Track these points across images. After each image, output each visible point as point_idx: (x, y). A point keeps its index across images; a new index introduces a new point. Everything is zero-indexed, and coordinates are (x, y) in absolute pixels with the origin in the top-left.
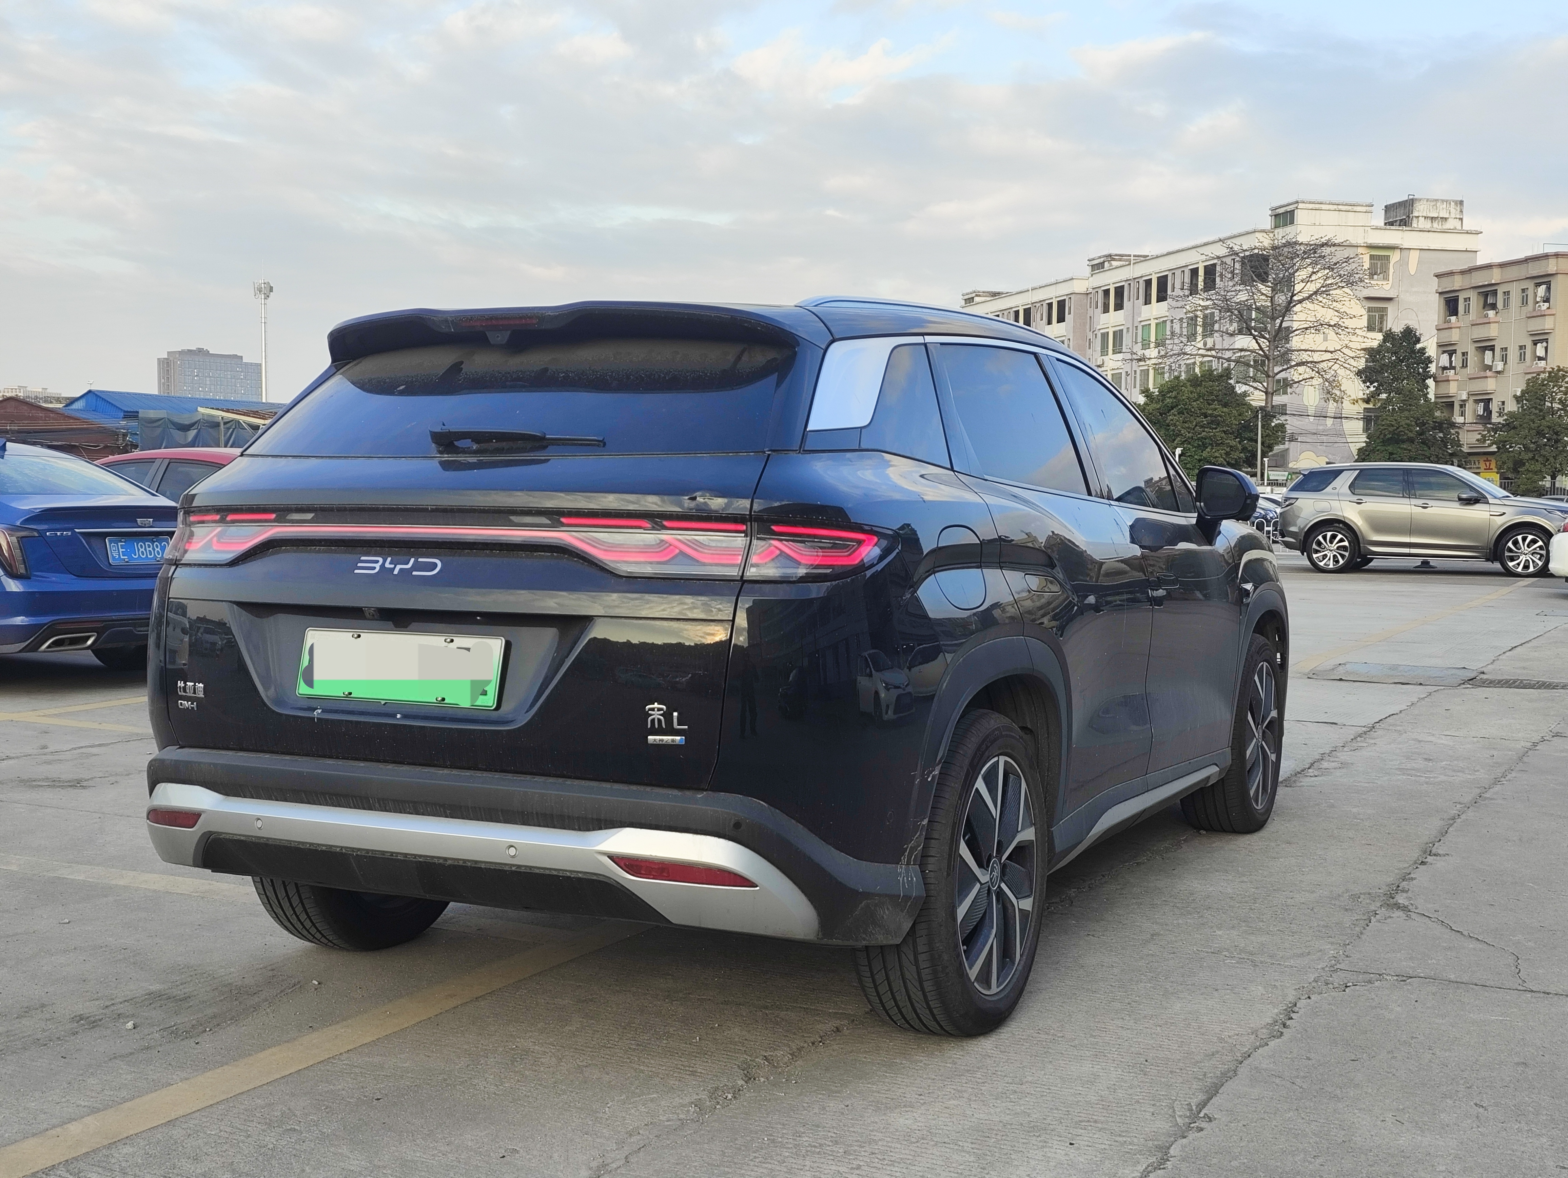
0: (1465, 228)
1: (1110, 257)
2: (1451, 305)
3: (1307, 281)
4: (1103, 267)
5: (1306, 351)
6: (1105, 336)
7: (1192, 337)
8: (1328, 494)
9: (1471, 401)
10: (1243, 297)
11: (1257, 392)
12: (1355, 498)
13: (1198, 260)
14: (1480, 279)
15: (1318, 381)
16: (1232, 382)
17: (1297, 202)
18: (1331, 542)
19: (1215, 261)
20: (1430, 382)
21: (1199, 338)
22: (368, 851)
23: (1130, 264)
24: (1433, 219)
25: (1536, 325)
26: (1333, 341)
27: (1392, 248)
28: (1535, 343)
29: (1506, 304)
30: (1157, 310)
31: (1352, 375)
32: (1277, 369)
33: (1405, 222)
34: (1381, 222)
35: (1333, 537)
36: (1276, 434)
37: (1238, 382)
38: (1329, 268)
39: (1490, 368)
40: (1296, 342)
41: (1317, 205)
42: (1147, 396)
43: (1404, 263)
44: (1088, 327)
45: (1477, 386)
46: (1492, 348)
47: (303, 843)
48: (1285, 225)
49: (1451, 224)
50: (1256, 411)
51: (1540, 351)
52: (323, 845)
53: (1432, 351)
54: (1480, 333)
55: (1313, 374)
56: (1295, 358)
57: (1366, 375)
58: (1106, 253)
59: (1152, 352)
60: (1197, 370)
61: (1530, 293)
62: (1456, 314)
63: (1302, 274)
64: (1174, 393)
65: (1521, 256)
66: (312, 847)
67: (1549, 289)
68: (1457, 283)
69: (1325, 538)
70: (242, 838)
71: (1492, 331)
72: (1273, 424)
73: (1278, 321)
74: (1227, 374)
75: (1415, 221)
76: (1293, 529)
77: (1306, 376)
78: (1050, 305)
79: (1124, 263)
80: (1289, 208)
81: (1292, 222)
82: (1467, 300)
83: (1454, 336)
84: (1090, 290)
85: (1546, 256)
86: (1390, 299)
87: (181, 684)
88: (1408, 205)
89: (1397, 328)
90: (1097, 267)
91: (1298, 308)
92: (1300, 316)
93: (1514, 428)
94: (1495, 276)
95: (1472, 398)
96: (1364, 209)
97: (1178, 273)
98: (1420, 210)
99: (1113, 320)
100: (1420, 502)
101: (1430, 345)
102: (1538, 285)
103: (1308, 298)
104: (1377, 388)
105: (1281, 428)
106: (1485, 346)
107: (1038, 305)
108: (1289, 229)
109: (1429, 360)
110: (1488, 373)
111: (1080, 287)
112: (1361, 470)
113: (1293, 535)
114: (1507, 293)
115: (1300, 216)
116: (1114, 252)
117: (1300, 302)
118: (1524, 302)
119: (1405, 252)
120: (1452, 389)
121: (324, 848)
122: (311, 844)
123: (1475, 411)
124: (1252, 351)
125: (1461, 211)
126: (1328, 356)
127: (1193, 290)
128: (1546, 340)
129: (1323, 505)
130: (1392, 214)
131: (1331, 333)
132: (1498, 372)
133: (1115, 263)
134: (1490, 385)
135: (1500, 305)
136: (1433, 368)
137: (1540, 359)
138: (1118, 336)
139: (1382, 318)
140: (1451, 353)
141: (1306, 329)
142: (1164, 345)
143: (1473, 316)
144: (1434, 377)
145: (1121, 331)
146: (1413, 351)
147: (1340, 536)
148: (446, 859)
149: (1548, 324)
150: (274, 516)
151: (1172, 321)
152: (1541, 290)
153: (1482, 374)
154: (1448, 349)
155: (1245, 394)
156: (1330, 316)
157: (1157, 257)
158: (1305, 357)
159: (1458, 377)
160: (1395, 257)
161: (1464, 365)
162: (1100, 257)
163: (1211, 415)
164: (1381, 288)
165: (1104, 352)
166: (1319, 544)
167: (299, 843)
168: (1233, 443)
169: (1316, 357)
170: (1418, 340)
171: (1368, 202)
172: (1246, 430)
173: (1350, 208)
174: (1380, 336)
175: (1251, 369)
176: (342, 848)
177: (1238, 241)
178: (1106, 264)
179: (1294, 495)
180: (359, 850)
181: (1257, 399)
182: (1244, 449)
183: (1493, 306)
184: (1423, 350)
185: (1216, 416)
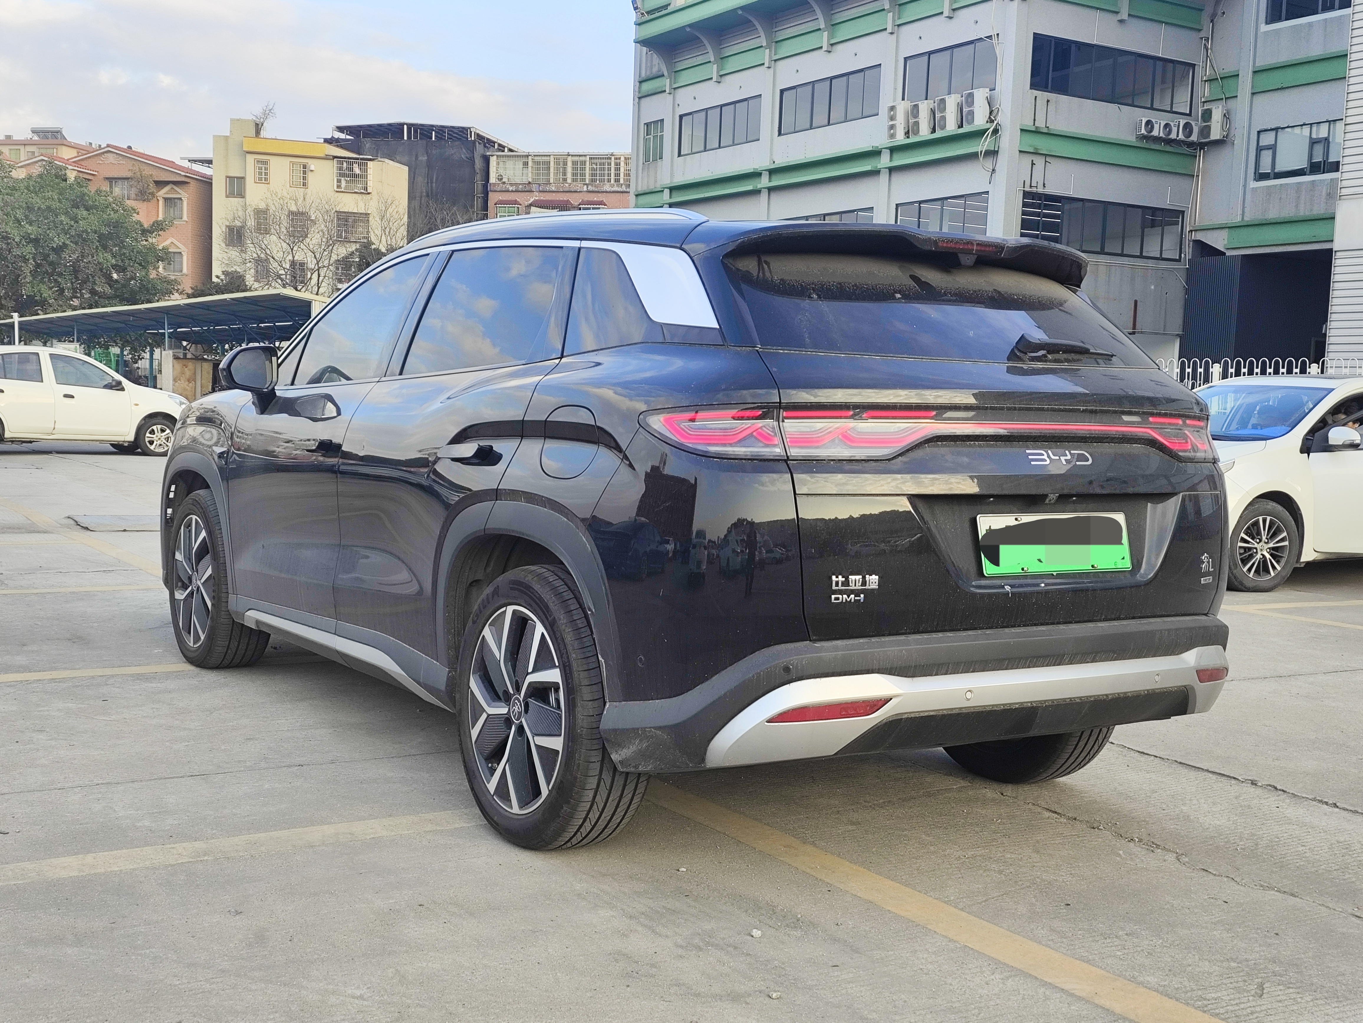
22: (1052, 701)
47: (996, 705)
52: (1017, 704)
66: (1006, 707)
70: (932, 713)
87: (834, 578)
121: (1017, 706)
122: (1004, 705)
148: (1107, 695)
150: (934, 413)
167: (993, 706)
176: (1031, 702)
180: (1045, 701)
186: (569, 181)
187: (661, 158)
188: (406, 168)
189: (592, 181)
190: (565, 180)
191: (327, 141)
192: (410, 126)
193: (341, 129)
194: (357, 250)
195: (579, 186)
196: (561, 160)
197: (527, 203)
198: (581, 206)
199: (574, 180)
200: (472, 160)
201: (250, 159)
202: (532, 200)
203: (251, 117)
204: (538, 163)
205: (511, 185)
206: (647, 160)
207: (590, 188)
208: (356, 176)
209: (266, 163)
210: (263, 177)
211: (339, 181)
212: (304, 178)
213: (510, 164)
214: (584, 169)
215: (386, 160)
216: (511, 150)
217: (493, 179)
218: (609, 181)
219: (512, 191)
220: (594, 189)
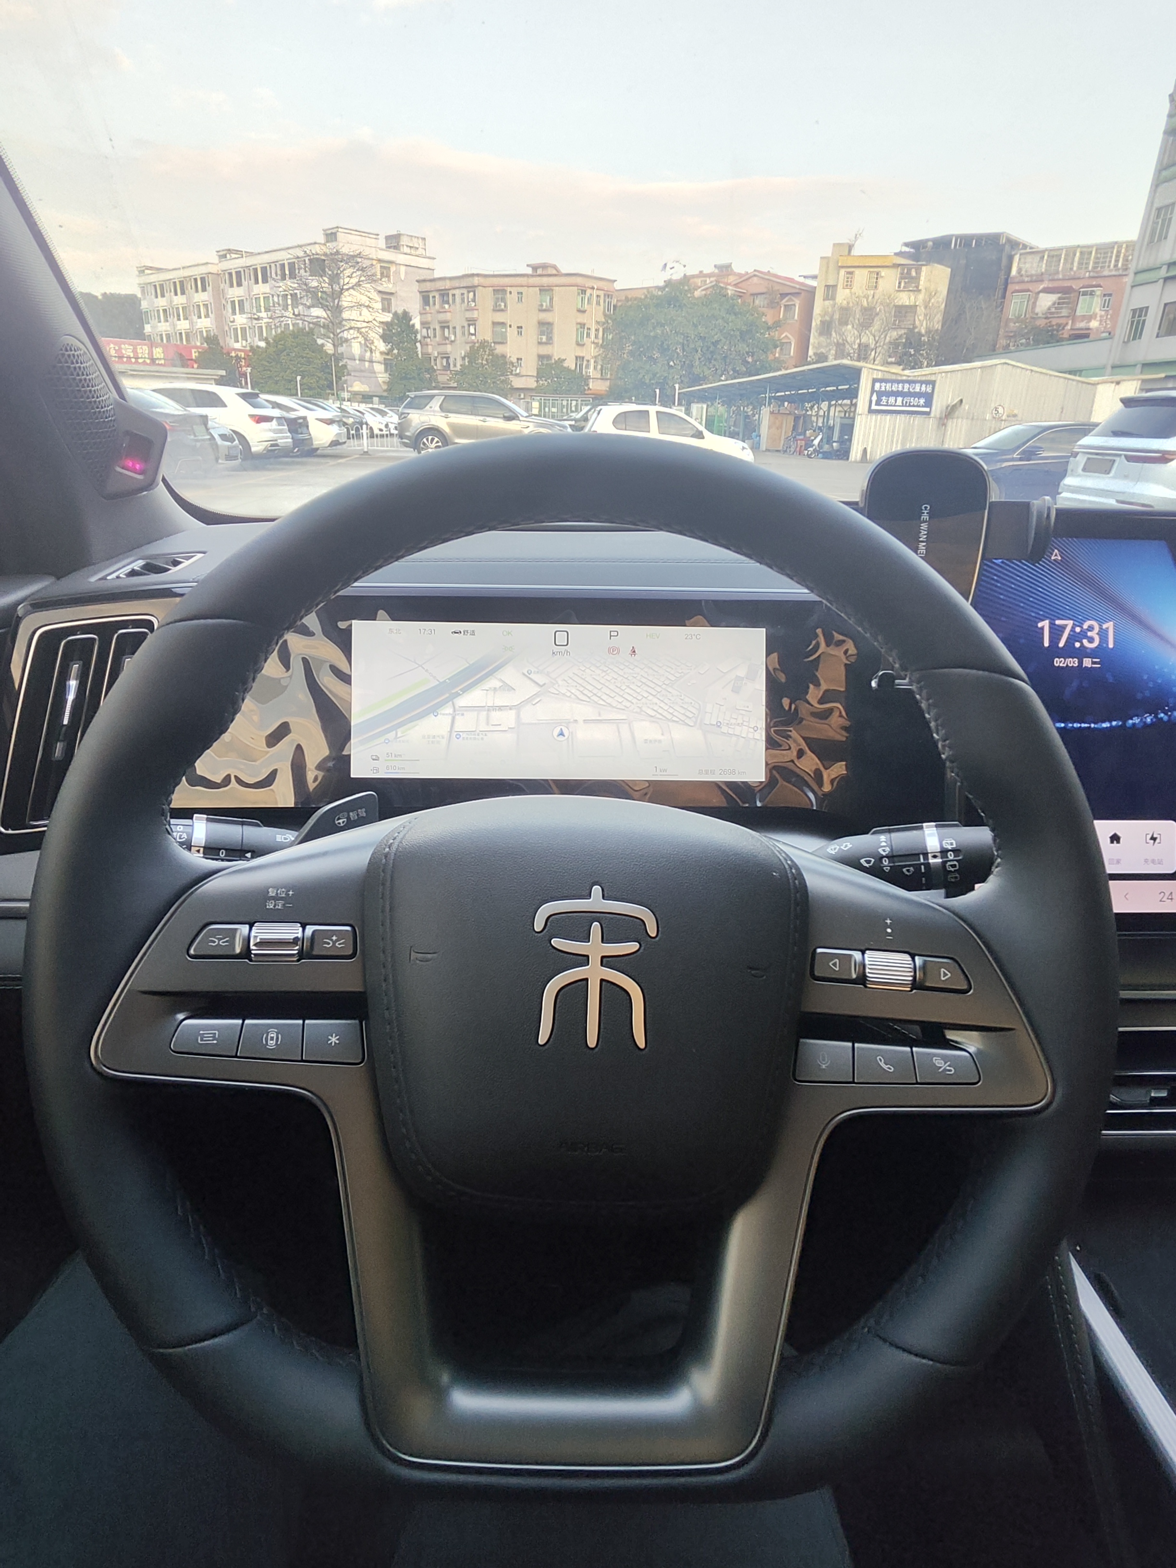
0: (427, 255)
1: (230, 251)
2: (426, 299)
3: (350, 277)
4: (226, 257)
5: (353, 320)
6: (233, 302)
7: (285, 308)
8: (427, 411)
9: (439, 357)
10: (315, 284)
11: (328, 344)
12: (443, 414)
13: (284, 257)
14: (440, 285)
15: (361, 339)
16: (315, 337)
17: (337, 227)
18: (431, 443)
19: (294, 260)
20: (418, 345)
21: (290, 307)
23: (242, 257)
24: (411, 247)
25: (469, 315)
26: (366, 315)
27: (391, 262)
28: (469, 325)
29: (454, 300)
30: (261, 289)
31: (378, 337)
32: (338, 331)
33: (396, 248)
34: (384, 247)
35: (432, 440)
36: (342, 371)
37: (318, 338)
38: (361, 270)
39: (447, 338)
40: (346, 315)
41: (349, 231)
42: (267, 343)
43: (397, 273)
44: (222, 296)
45: (442, 349)
46: (448, 327)
48: (332, 241)
49: (420, 251)
50: (331, 355)
51: (472, 331)
53: (418, 326)
54: (442, 317)
55: (358, 335)
56: (347, 325)
57: (385, 338)
58: (227, 248)
59: (263, 314)
60: (291, 328)
61: (465, 296)
62: (429, 305)
63: (348, 272)
64: (282, 342)
65: (460, 274)
67: (475, 295)
68: (428, 286)
69: (427, 440)
71: (448, 316)
72: (340, 365)
73: (336, 301)
74: (311, 332)
75: (401, 247)
76: (408, 434)
77: (355, 336)
78: (196, 280)
79: (236, 256)
80: (334, 231)
81: (336, 240)
82: (434, 297)
83: (429, 318)
84: (220, 272)
85: (473, 275)
86: (392, 294)
88: (398, 237)
89: (400, 311)
90: (223, 256)
91: (346, 293)
92: (347, 299)
93: (465, 374)
94: (448, 284)
95: (440, 356)
96: (374, 236)
97: (273, 265)
98: (404, 241)
99: (235, 293)
100: (482, 418)
101: (416, 322)
102: (469, 292)
103: (352, 288)
104: (392, 346)
105: (345, 366)
106: (444, 326)
107: (188, 279)
108: (334, 244)
109: (416, 332)
110: (447, 342)
111: (213, 269)
112: (446, 396)
113: (408, 437)
114: (454, 295)
115: (340, 236)
116: (231, 247)
117: (347, 289)
118: (463, 301)
119: (398, 266)
120: (430, 349)
123: (442, 363)
124: (324, 318)
125: (425, 244)
126: (365, 325)
127: (283, 278)
128: (475, 325)
129: (424, 418)
130: (389, 242)
131: (365, 310)
132: (452, 341)
133: (234, 256)
134: (449, 348)
135: (451, 301)
136: (419, 337)
137: (472, 335)
138: (241, 303)
139: (389, 305)
140: (428, 329)
141: (352, 307)
142: (270, 310)
143: (437, 306)
144: (420, 341)
145: (243, 300)
146: (409, 325)
147: (436, 439)
149: (475, 314)
151: (273, 296)
152: (471, 294)
153: (444, 342)
154: (425, 324)
155: (323, 345)
156: (364, 300)
157: (259, 254)
158: (353, 324)
159: (432, 343)
160: (393, 268)
161: (435, 336)
162: (223, 250)
163: (306, 357)
164: (386, 286)
165: (234, 313)
166: (424, 444)
168: (320, 375)
169: (359, 325)
170: (411, 320)
171: (376, 233)
172: (326, 368)
173: (367, 235)
174: (391, 315)
175: (322, 329)
177: (309, 248)
178: (228, 256)
179: (407, 411)
181: (329, 348)
182: (326, 379)
183: (448, 303)
184: (413, 325)
185: (309, 358)
186: (1075, 269)
187: (1166, 238)
188: (949, 270)
189: (1094, 268)
190: (1071, 269)
191: (896, 254)
192: (957, 237)
193: (906, 245)
194: (905, 333)
195: (1082, 273)
196: (1071, 251)
197: (1037, 290)
198: (1081, 290)
199: (1079, 268)
200: (1000, 260)
201: (842, 272)
202: (1041, 287)
203: (848, 241)
204: (1053, 256)
205: (1027, 276)
206: (1151, 241)
207: (1092, 274)
208: (912, 278)
209: (851, 273)
210: (849, 285)
211: (900, 283)
212: (876, 282)
213: (1029, 258)
214: (1089, 259)
215: (936, 265)
216: (1031, 248)
217: (1014, 272)
218: (1109, 266)
219: (1027, 282)
220: (1096, 275)
